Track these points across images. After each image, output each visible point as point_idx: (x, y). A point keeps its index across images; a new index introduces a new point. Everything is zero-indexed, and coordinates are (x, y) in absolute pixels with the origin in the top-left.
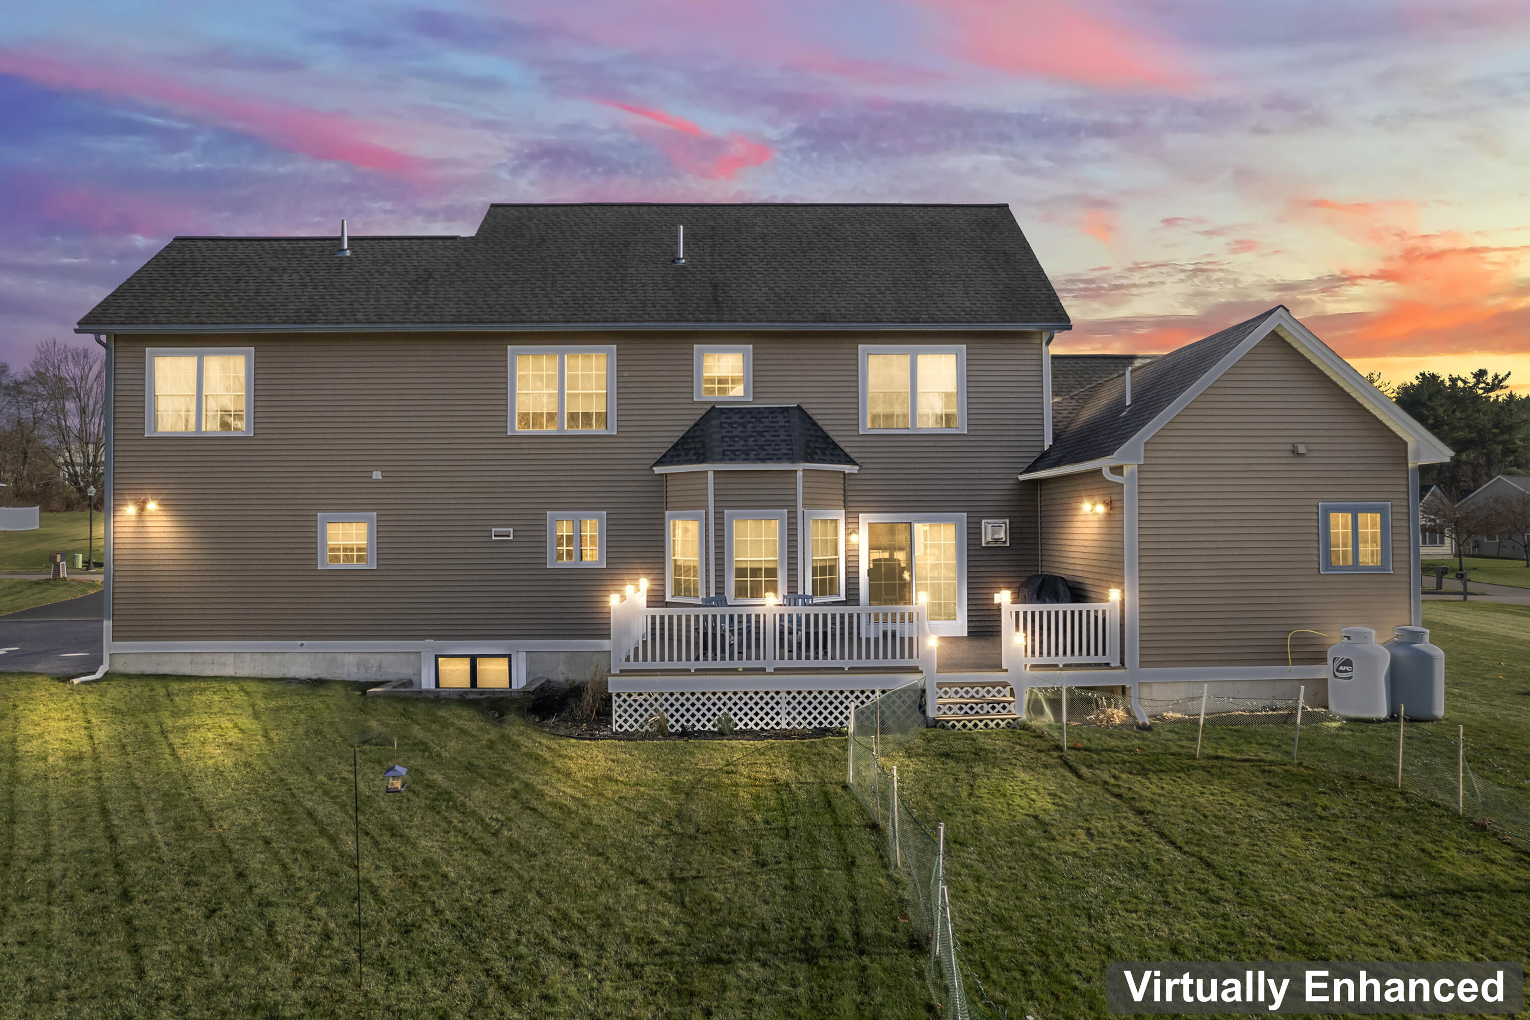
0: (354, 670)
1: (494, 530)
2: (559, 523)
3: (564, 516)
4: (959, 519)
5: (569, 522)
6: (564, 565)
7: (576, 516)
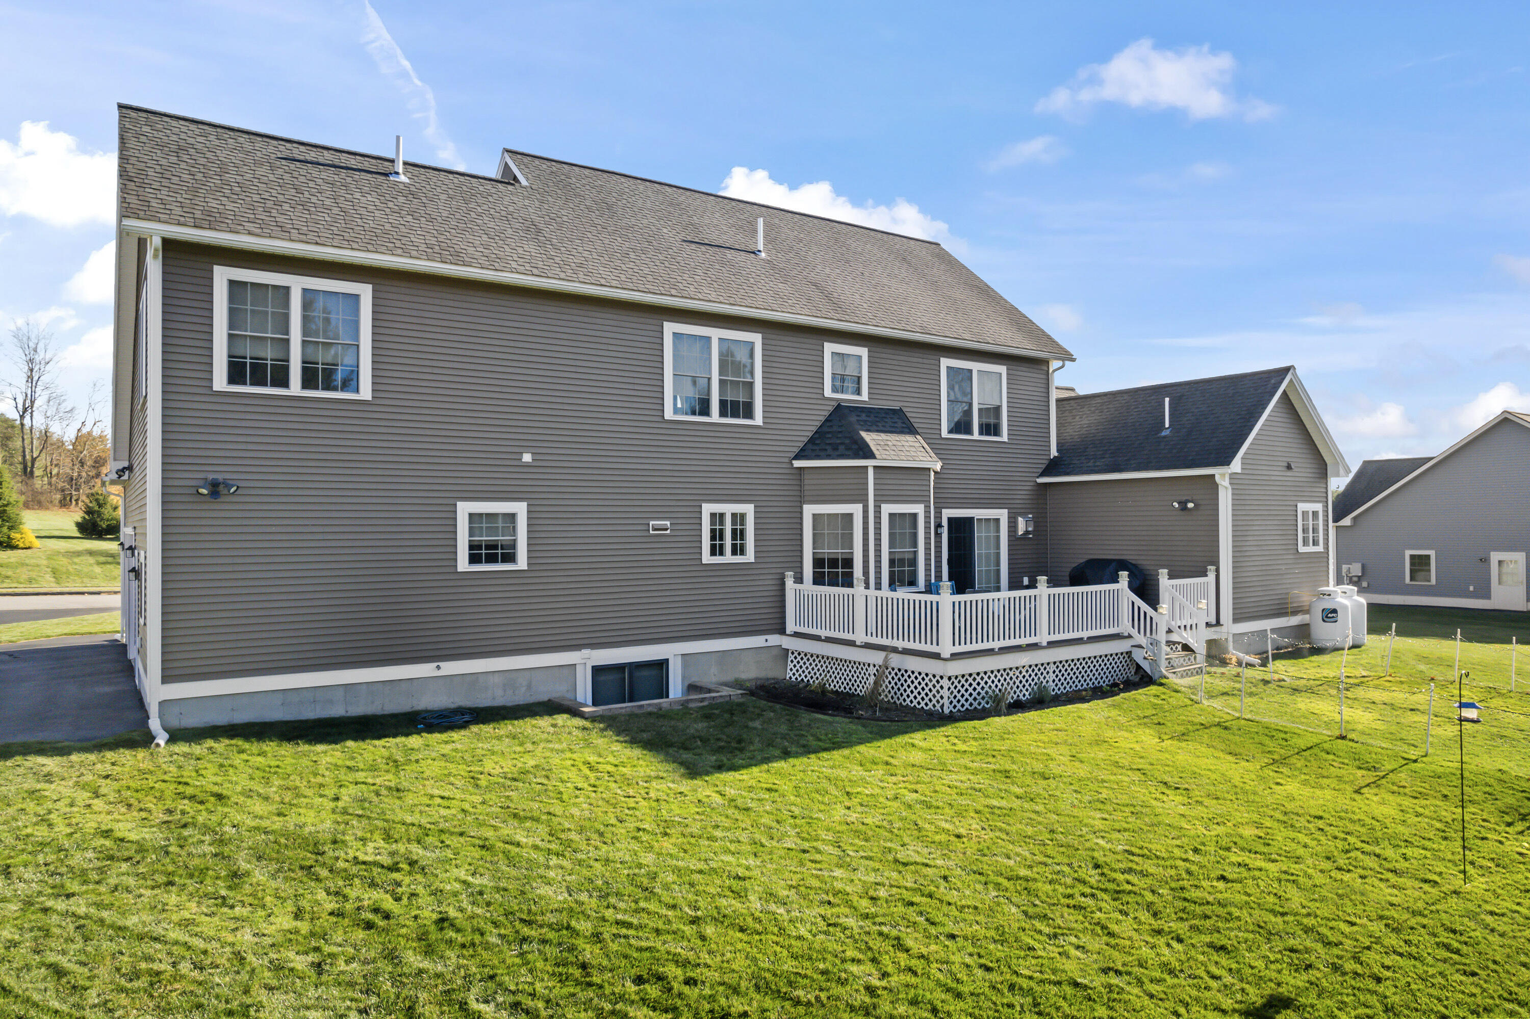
0: (499, 692)
1: (651, 523)
2: (713, 515)
3: (718, 508)
4: (1003, 515)
5: (722, 515)
6: (717, 560)
7: (728, 509)
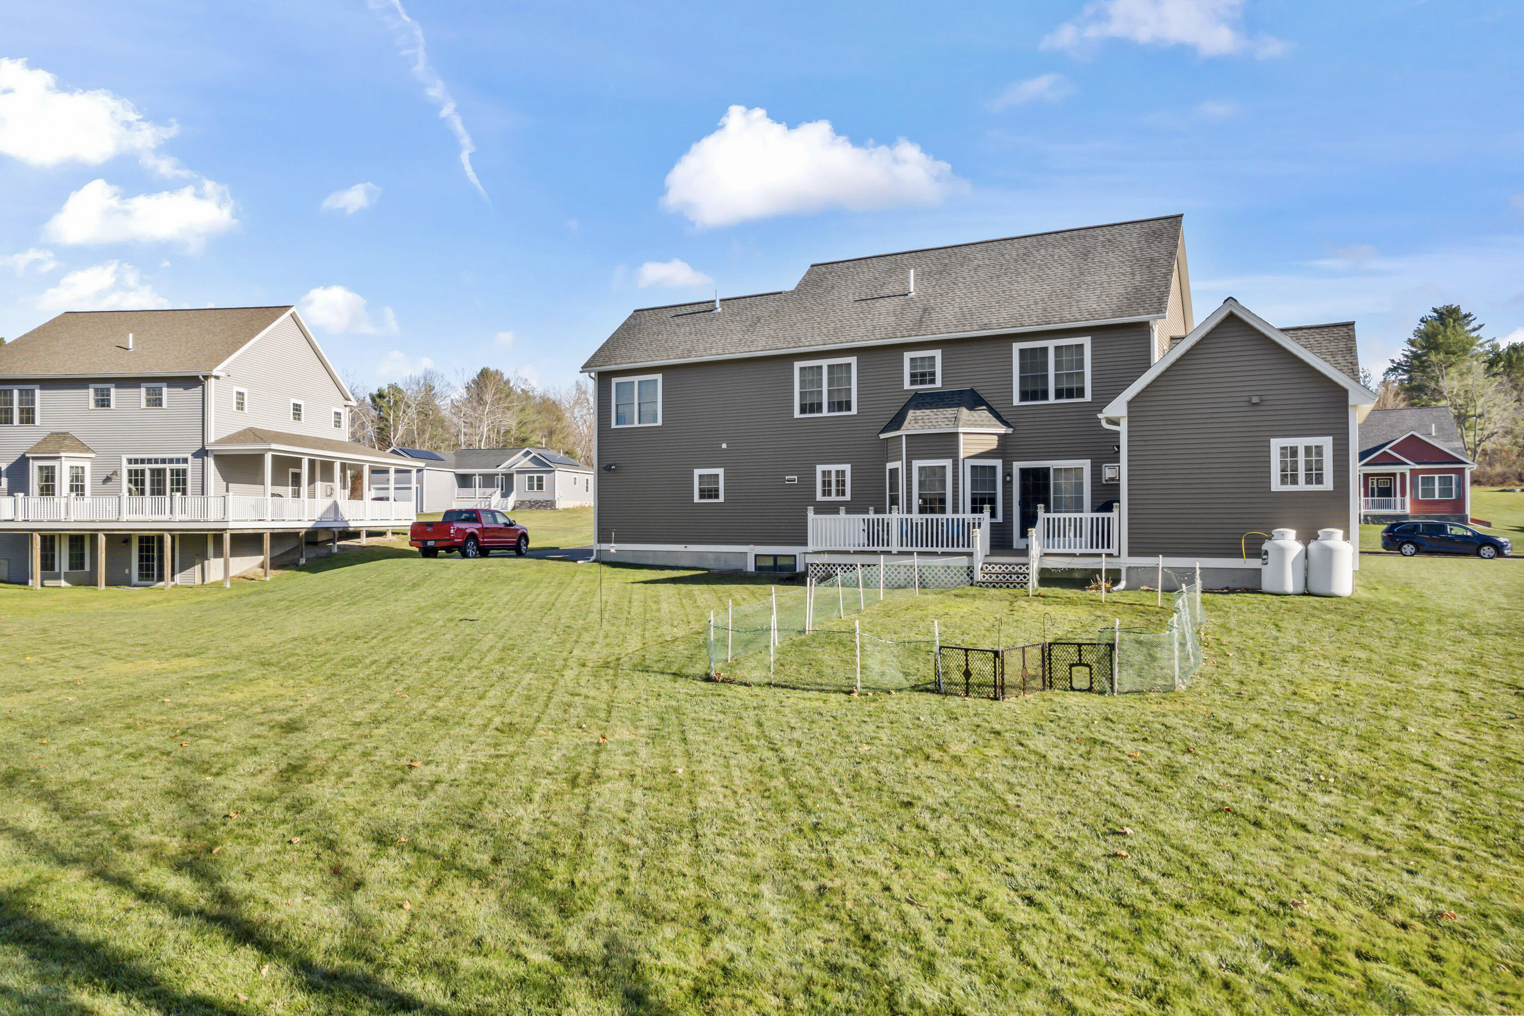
1: (786, 477)
2: (824, 472)
3: (826, 467)
4: (1086, 465)
5: (830, 472)
6: (827, 499)
7: (833, 468)
